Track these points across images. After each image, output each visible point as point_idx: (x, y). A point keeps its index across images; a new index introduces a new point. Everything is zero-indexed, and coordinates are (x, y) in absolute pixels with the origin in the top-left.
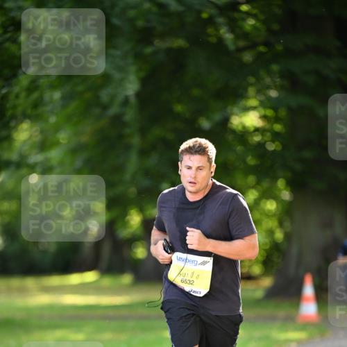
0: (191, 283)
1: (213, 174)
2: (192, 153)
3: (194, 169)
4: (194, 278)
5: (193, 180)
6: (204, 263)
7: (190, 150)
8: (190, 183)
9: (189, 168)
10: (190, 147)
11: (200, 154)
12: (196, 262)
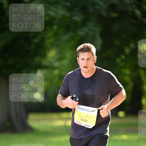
0: (86, 121)
1: (96, 61)
2: (83, 52)
3: (85, 60)
4: (87, 119)
5: (86, 66)
6: (93, 111)
7: (82, 50)
8: (84, 67)
9: (83, 59)
10: (82, 49)
11: (88, 52)
12: (89, 110)
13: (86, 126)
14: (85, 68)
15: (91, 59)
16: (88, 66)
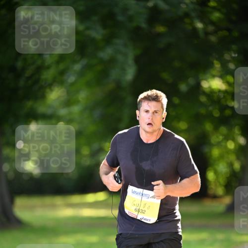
0: (143, 212)
1: (164, 120)
3: (151, 112)
6: (154, 197)
11: (156, 101)
12: (148, 196)
13: (143, 220)
14: (149, 126)
15: (159, 113)
16: (153, 122)
